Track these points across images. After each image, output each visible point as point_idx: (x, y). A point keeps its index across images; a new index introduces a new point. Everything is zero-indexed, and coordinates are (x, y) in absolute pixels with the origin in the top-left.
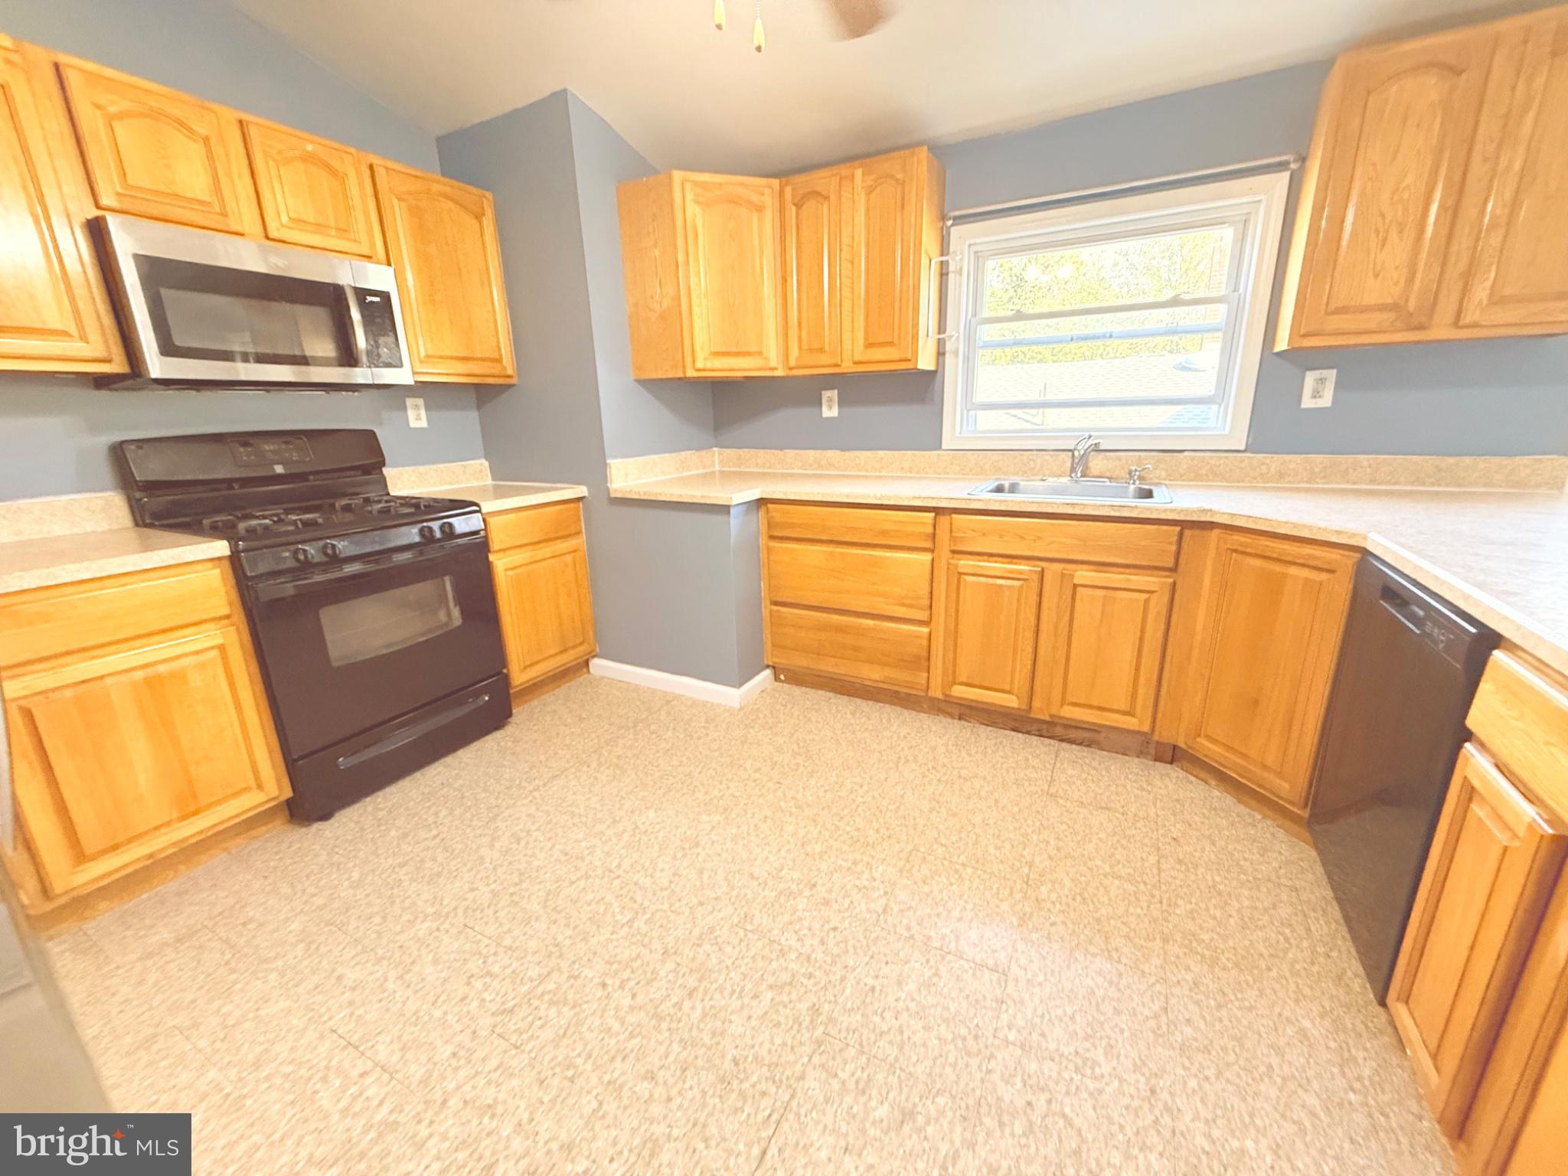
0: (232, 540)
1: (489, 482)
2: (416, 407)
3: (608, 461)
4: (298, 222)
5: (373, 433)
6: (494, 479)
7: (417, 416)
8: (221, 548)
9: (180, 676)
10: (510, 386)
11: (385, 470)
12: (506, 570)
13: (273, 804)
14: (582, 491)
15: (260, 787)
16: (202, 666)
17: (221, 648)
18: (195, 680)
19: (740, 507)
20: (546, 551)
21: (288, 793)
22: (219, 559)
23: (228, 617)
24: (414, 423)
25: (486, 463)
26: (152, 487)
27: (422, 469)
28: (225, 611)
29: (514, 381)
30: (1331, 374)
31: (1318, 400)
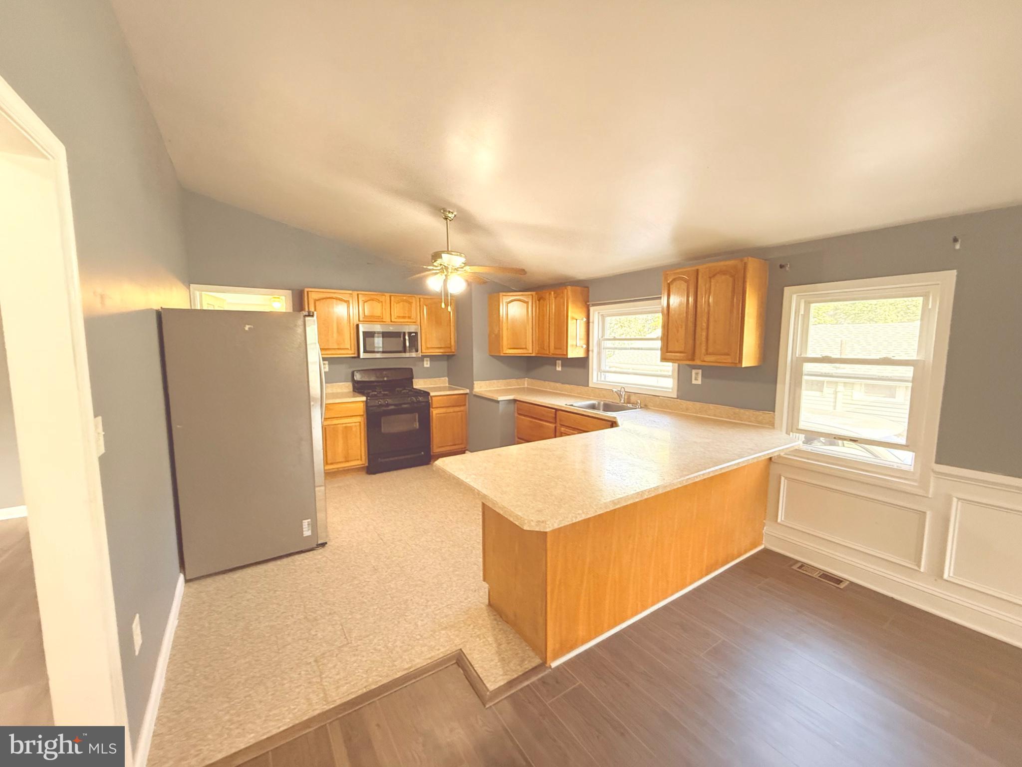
0: (367, 396)
1: (447, 385)
2: (427, 361)
3: (474, 382)
4: (399, 317)
5: (412, 369)
6: (449, 384)
7: (427, 364)
8: (364, 399)
9: (351, 427)
10: (453, 355)
11: (414, 380)
12: (436, 414)
13: (363, 466)
14: (468, 391)
15: (361, 460)
16: (356, 426)
17: (360, 422)
18: (354, 429)
19: (504, 402)
20: (451, 410)
21: (367, 465)
22: (364, 401)
23: (363, 415)
24: (425, 366)
25: (447, 378)
26: (358, 382)
27: (426, 380)
28: (362, 414)
29: (455, 353)
30: (700, 371)
31: (697, 381)
